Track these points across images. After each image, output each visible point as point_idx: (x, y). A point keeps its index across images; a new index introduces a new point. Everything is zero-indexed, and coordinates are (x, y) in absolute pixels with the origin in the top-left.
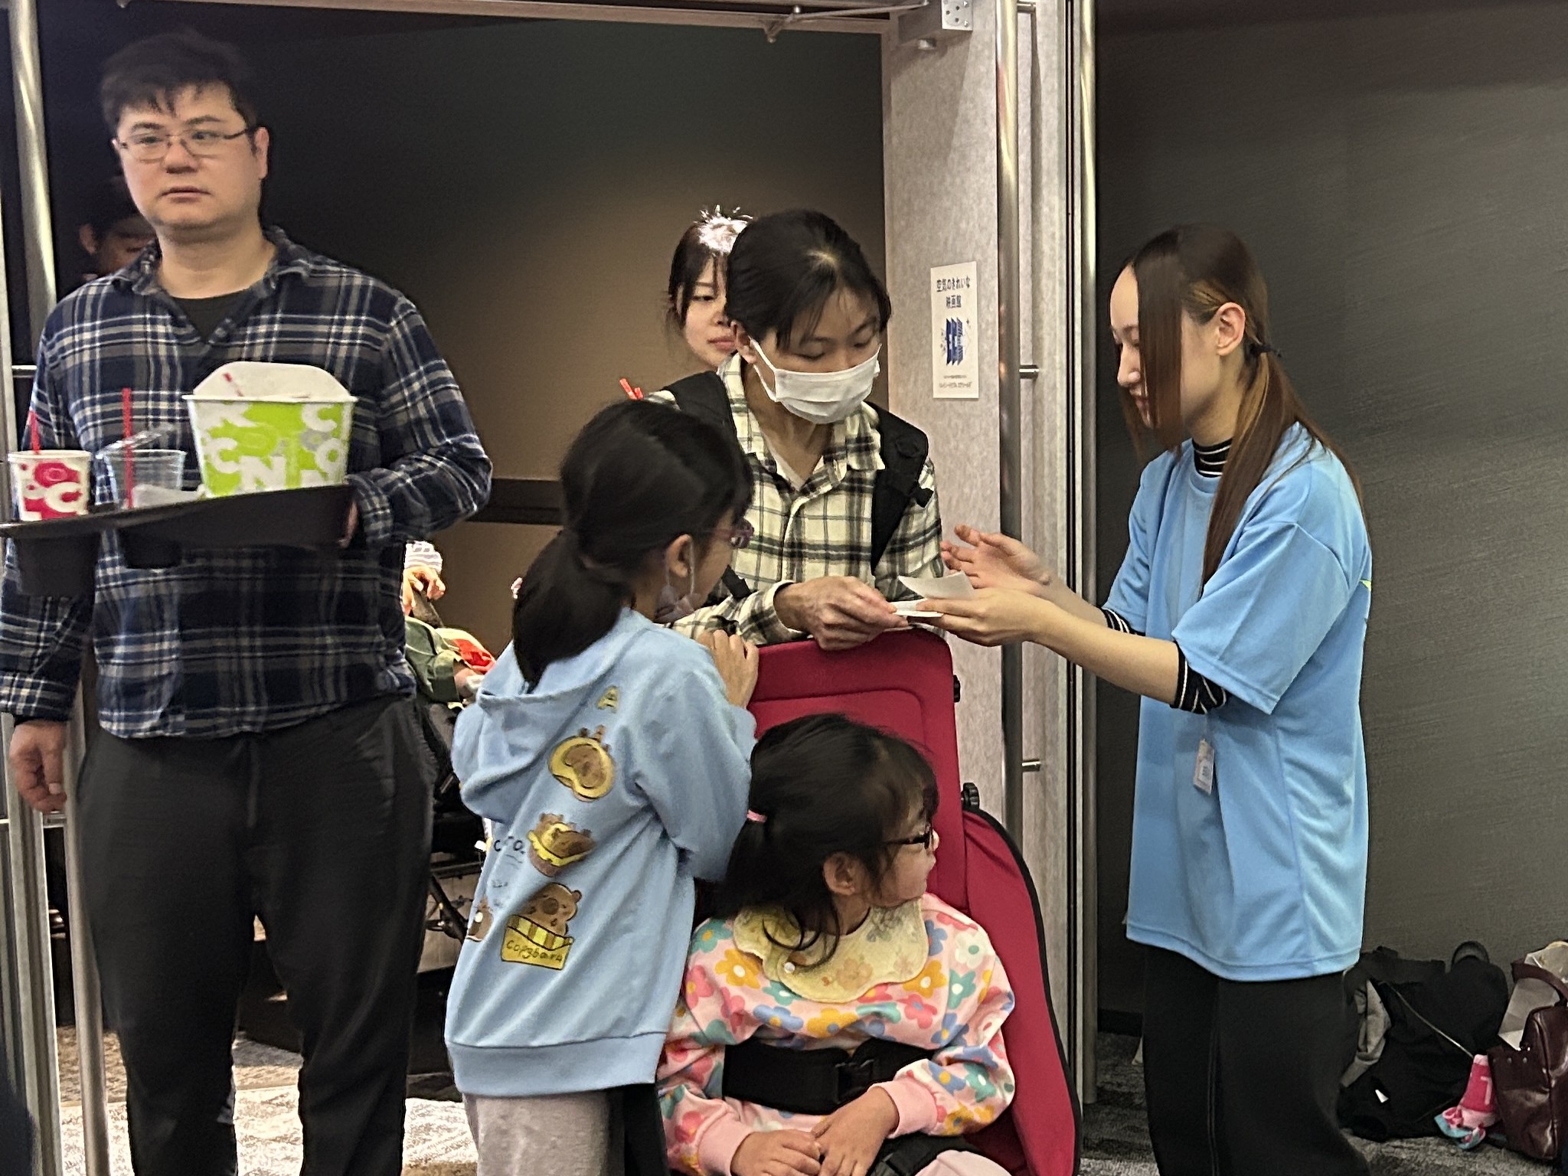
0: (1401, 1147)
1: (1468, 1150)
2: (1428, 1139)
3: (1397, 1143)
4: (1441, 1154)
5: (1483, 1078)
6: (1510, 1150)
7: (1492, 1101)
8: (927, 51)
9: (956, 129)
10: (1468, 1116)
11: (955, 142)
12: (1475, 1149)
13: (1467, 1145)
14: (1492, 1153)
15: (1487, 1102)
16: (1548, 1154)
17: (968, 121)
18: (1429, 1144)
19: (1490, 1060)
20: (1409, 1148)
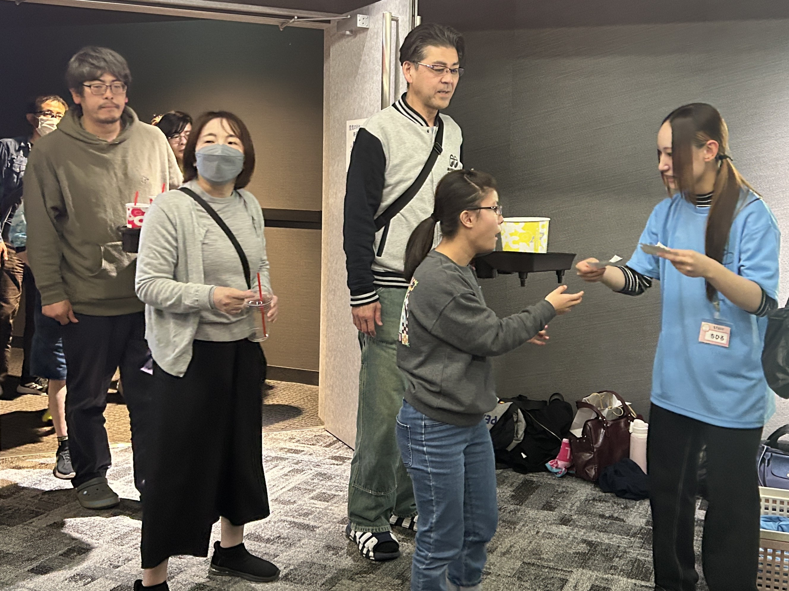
0: (533, 476)
1: (560, 477)
2: (543, 473)
3: (531, 474)
4: (549, 479)
5: (567, 448)
6: (577, 477)
7: (570, 457)
8: (348, 36)
9: (360, 66)
10: (560, 463)
11: (360, 71)
12: (562, 477)
13: (560, 475)
14: (569, 478)
15: (568, 458)
16: (593, 479)
17: (366, 63)
18: (544, 475)
19: (570, 441)
20: (537, 477)
